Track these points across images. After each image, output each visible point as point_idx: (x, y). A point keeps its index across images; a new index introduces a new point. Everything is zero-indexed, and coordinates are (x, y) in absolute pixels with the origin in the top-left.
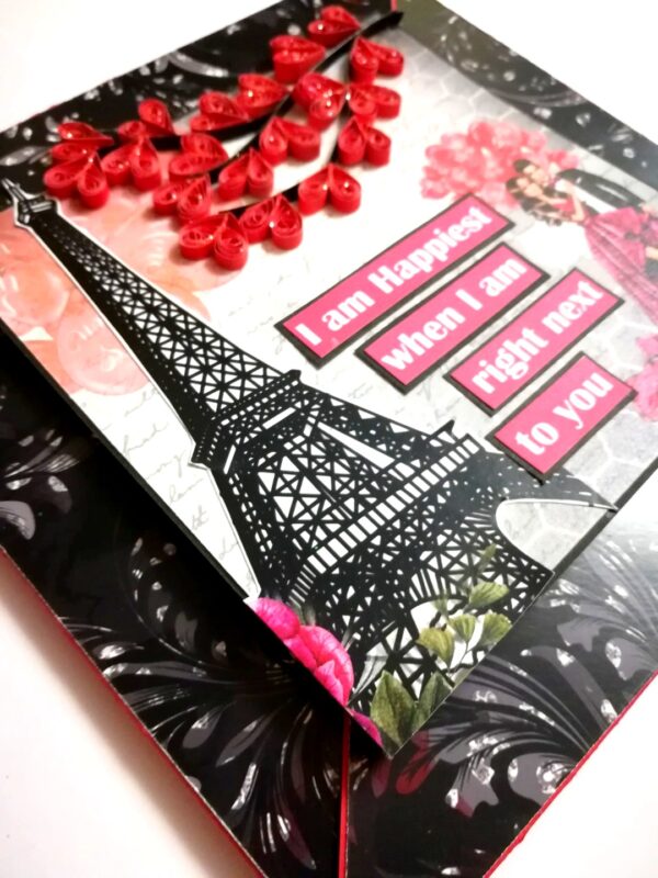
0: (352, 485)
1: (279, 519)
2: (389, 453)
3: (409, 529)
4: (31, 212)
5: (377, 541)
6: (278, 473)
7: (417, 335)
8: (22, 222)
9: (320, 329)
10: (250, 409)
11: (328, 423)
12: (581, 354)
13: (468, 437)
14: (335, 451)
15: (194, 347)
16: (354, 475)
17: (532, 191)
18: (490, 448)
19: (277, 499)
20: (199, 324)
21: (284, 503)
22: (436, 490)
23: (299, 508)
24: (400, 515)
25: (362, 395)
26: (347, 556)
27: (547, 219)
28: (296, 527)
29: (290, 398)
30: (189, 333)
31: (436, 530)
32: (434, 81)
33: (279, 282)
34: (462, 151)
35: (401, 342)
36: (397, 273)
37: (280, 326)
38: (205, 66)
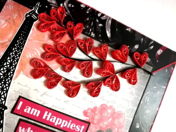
4: (31, 15)
8: (26, 15)
9: (23, 107)
15: (4, 80)
20: (11, 78)
25: (7, 126)
30: (8, 77)
32: (133, 94)
33: (35, 90)
34: (108, 113)
35: (28, 129)
36: (51, 118)
37: (20, 97)
38: (110, 30)
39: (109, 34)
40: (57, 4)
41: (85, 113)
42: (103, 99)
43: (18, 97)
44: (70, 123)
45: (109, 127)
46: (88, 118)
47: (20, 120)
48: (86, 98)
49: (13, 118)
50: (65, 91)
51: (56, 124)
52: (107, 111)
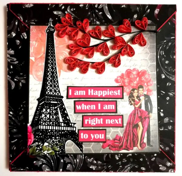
0: (54, 121)
1: (41, 117)
2: (63, 120)
3: (55, 133)
4: (49, 30)
5: (50, 131)
6: (46, 111)
7: (85, 106)
8: (46, 31)
9: (73, 93)
10: (51, 97)
11: (59, 109)
12: (106, 130)
13: (76, 127)
14: (57, 114)
15: (53, 80)
16: (55, 120)
17: (135, 94)
18: (77, 131)
19: (43, 114)
20: (57, 77)
21: (43, 115)
22: (64, 131)
23: (44, 118)
24: (56, 130)
26: (44, 129)
27: (130, 102)
28: (42, 120)
29: (58, 100)
30: (54, 77)
31: (58, 136)
32: (148, 53)
33: (75, 79)
34: (134, 75)
35: (82, 105)
36: (94, 93)
37: (68, 87)
38: (109, 13)
39: (110, 17)
40: (63, 13)
41: (117, 81)
42: (126, 66)
43: (66, 88)
44: (108, 92)
45: (139, 85)
46: (120, 84)
47: (75, 102)
48: (112, 70)
49: (70, 102)
50: (96, 72)
51: (99, 96)
52: (133, 73)
